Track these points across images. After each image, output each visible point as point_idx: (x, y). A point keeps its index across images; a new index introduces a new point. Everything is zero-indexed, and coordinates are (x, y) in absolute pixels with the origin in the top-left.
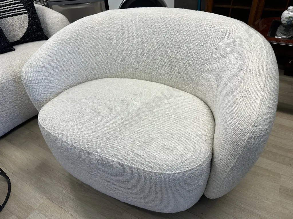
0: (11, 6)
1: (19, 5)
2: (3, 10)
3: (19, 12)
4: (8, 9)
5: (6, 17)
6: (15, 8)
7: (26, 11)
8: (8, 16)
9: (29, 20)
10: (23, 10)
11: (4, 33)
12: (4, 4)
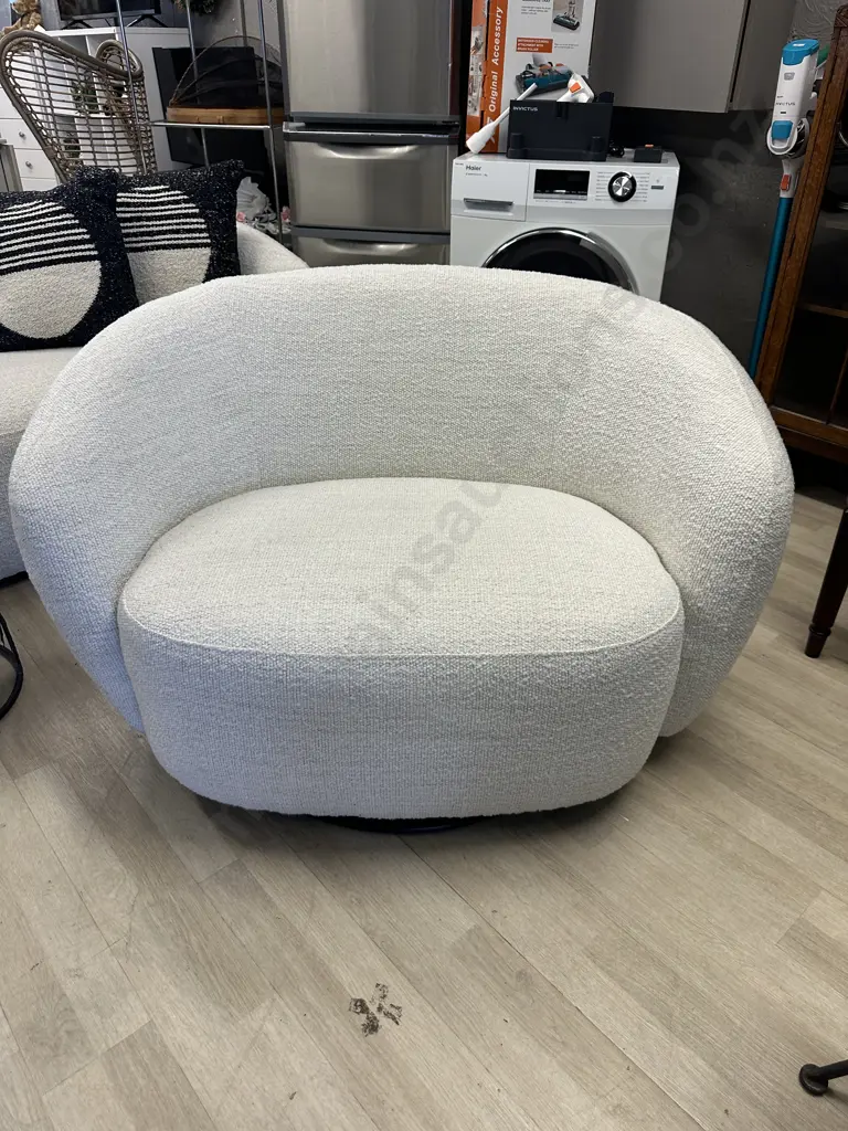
0: (175, 221)
1: (195, 220)
2: (151, 229)
3: (189, 239)
4: (165, 228)
5: (153, 248)
6: (182, 227)
7: (209, 241)
8: (158, 248)
9: (209, 266)
10: (202, 235)
11: (137, 291)
12: (157, 214)
